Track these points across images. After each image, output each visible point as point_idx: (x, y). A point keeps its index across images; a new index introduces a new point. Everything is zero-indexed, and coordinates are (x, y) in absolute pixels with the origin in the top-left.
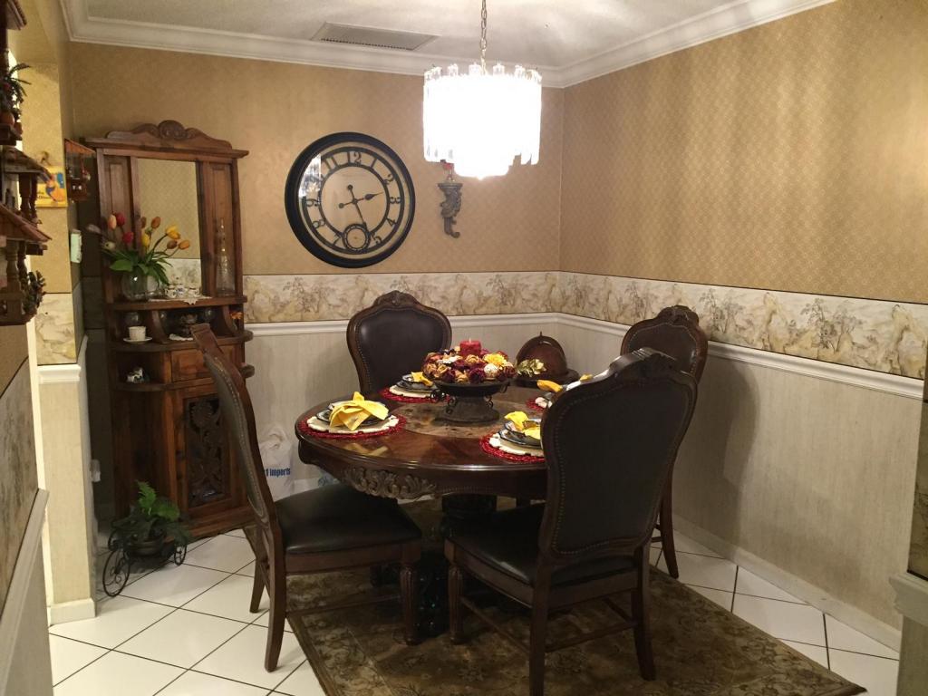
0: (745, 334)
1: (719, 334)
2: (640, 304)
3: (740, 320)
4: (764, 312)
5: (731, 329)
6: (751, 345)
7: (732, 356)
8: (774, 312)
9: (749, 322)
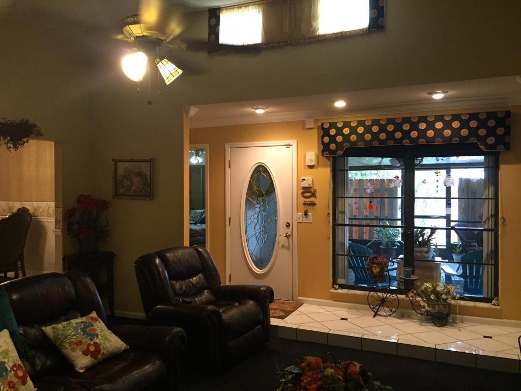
0: (42, 214)
1: (36, 215)
2: (10, 209)
3: (41, 210)
4: (47, 208)
5: (39, 212)
6: (44, 216)
7: (39, 220)
8: (49, 207)
9: (44, 211)
